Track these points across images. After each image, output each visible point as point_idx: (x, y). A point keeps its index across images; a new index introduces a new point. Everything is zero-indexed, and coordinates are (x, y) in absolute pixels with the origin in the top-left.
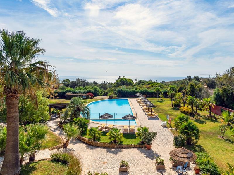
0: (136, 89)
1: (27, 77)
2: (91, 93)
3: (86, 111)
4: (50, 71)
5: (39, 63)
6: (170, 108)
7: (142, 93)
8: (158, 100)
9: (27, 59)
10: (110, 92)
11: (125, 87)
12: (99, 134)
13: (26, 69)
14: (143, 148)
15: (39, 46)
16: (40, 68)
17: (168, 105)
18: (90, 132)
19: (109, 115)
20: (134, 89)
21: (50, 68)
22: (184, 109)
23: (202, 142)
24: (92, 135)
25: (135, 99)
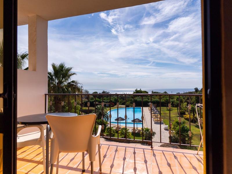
0: (149, 100)
1: (66, 90)
2: (112, 102)
3: (106, 116)
4: (79, 87)
5: (73, 82)
6: (176, 116)
7: (154, 103)
8: (167, 109)
9: (66, 80)
10: (127, 102)
11: (139, 98)
12: (114, 132)
13: (65, 86)
14: (145, 143)
15: (72, 71)
16: (73, 85)
17: (175, 113)
18: (108, 130)
19: (122, 118)
20: (147, 100)
21: (79, 85)
22: (187, 117)
23: (196, 142)
24: (109, 132)
25: (147, 108)
